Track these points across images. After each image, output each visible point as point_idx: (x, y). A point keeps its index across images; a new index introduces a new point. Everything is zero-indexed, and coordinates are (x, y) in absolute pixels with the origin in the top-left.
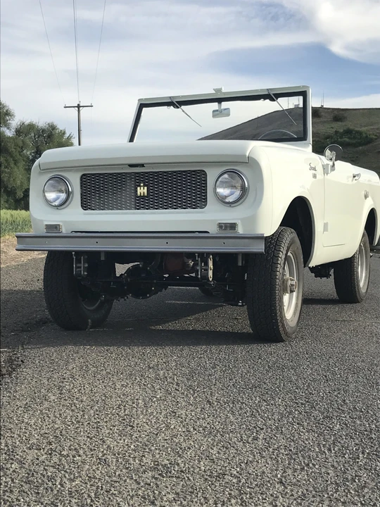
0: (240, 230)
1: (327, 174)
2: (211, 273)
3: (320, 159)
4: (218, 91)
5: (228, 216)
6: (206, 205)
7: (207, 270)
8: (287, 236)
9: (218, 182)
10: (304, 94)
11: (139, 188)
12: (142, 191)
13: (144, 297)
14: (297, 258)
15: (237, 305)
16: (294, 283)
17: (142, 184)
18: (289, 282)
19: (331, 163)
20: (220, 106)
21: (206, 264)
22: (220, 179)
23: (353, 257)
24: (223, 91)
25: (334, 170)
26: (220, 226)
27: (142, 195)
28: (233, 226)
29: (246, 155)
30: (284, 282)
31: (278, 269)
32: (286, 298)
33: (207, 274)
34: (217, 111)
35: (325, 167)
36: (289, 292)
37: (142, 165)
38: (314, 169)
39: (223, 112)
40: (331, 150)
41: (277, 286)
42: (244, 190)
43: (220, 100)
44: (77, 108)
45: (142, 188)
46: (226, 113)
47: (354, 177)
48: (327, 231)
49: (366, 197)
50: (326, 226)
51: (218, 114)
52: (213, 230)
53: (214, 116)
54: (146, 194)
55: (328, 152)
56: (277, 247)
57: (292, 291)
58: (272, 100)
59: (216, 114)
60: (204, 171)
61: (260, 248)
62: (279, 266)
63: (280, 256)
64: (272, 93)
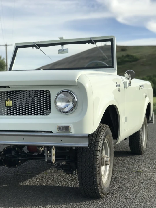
0: (73, 131)
1: (126, 88)
2: (53, 158)
3: (122, 79)
4: (61, 38)
5: (64, 121)
6: (50, 113)
7: (51, 156)
8: (103, 131)
9: (57, 98)
10: (111, 40)
11: (7, 101)
12: (9, 103)
13: (14, 166)
14: (110, 143)
15: (72, 174)
16: (108, 159)
17: (9, 99)
18: (105, 159)
19: (128, 81)
20: (62, 47)
21: (51, 152)
22: (59, 96)
23: (140, 130)
24: (64, 38)
25: (130, 85)
26: (59, 128)
27: (9, 105)
28: (67, 128)
29: (75, 81)
30: (102, 158)
31: (98, 154)
32: (103, 168)
33: (51, 159)
34: (61, 50)
35: (125, 84)
36: (105, 165)
37: (8, 87)
38: (119, 86)
39: (65, 51)
40: (128, 73)
41: (98, 162)
42: (75, 104)
43: (62, 44)
44: (5, 46)
45: (9, 101)
46: (66, 51)
47: (140, 87)
48: (127, 122)
49: (146, 97)
50: (126, 119)
51: (61, 52)
52: (55, 130)
53: (59, 53)
54: (11, 105)
55: (126, 75)
56: (97, 139)
57: (106, 165)
58: (93, 44)
59: (60, 51)
60: (48, 91)
61: (85, 144)
62: (99, 147)
63: (99, 145)
64: (92, 40)
